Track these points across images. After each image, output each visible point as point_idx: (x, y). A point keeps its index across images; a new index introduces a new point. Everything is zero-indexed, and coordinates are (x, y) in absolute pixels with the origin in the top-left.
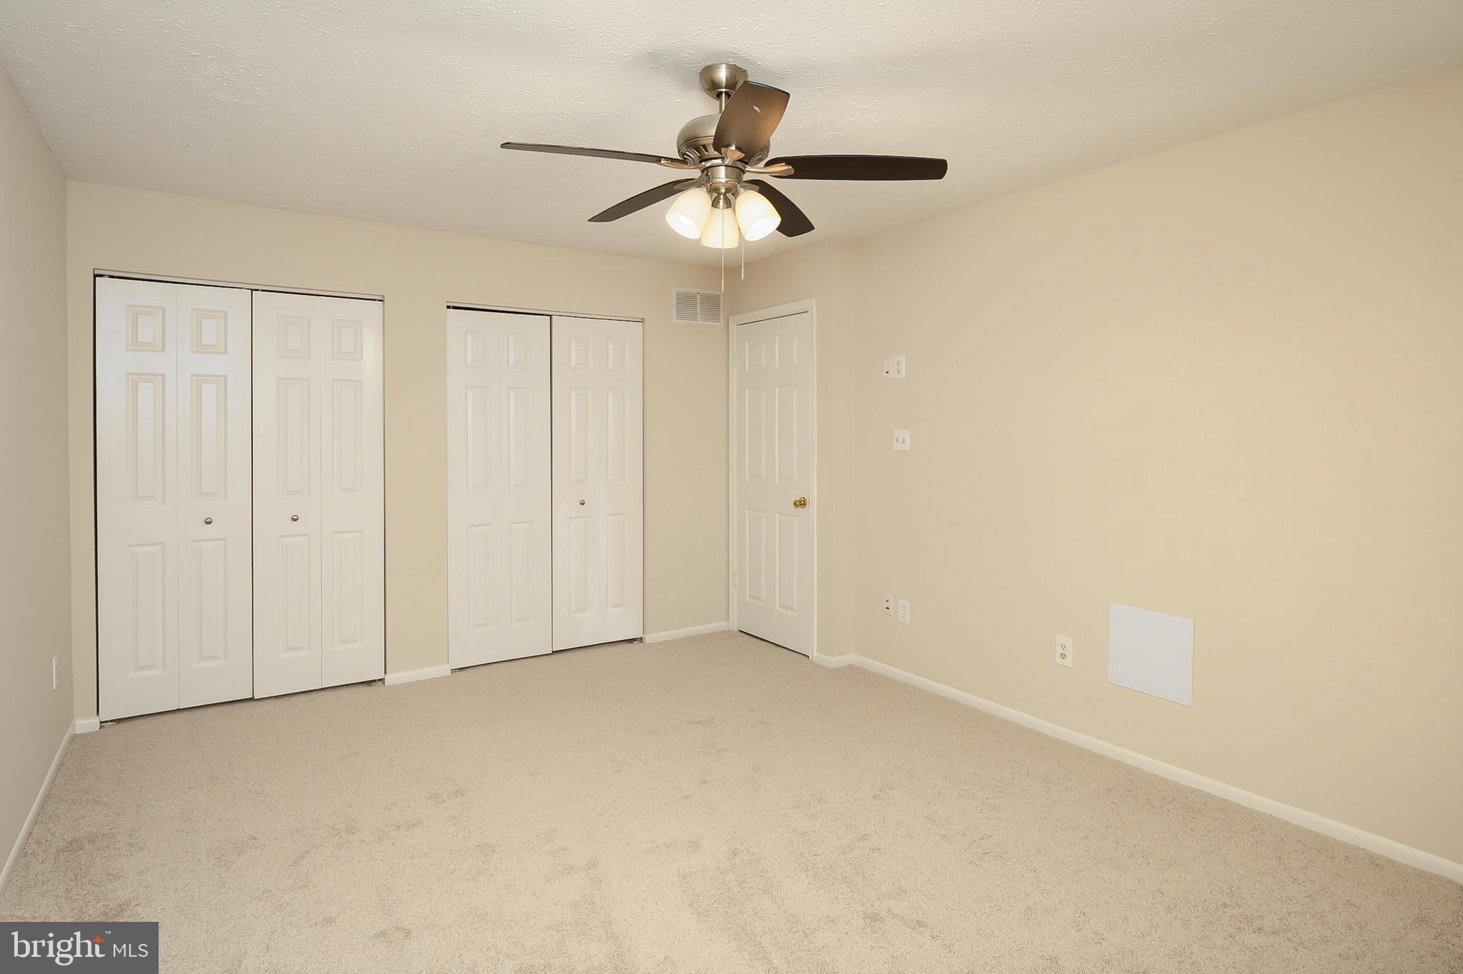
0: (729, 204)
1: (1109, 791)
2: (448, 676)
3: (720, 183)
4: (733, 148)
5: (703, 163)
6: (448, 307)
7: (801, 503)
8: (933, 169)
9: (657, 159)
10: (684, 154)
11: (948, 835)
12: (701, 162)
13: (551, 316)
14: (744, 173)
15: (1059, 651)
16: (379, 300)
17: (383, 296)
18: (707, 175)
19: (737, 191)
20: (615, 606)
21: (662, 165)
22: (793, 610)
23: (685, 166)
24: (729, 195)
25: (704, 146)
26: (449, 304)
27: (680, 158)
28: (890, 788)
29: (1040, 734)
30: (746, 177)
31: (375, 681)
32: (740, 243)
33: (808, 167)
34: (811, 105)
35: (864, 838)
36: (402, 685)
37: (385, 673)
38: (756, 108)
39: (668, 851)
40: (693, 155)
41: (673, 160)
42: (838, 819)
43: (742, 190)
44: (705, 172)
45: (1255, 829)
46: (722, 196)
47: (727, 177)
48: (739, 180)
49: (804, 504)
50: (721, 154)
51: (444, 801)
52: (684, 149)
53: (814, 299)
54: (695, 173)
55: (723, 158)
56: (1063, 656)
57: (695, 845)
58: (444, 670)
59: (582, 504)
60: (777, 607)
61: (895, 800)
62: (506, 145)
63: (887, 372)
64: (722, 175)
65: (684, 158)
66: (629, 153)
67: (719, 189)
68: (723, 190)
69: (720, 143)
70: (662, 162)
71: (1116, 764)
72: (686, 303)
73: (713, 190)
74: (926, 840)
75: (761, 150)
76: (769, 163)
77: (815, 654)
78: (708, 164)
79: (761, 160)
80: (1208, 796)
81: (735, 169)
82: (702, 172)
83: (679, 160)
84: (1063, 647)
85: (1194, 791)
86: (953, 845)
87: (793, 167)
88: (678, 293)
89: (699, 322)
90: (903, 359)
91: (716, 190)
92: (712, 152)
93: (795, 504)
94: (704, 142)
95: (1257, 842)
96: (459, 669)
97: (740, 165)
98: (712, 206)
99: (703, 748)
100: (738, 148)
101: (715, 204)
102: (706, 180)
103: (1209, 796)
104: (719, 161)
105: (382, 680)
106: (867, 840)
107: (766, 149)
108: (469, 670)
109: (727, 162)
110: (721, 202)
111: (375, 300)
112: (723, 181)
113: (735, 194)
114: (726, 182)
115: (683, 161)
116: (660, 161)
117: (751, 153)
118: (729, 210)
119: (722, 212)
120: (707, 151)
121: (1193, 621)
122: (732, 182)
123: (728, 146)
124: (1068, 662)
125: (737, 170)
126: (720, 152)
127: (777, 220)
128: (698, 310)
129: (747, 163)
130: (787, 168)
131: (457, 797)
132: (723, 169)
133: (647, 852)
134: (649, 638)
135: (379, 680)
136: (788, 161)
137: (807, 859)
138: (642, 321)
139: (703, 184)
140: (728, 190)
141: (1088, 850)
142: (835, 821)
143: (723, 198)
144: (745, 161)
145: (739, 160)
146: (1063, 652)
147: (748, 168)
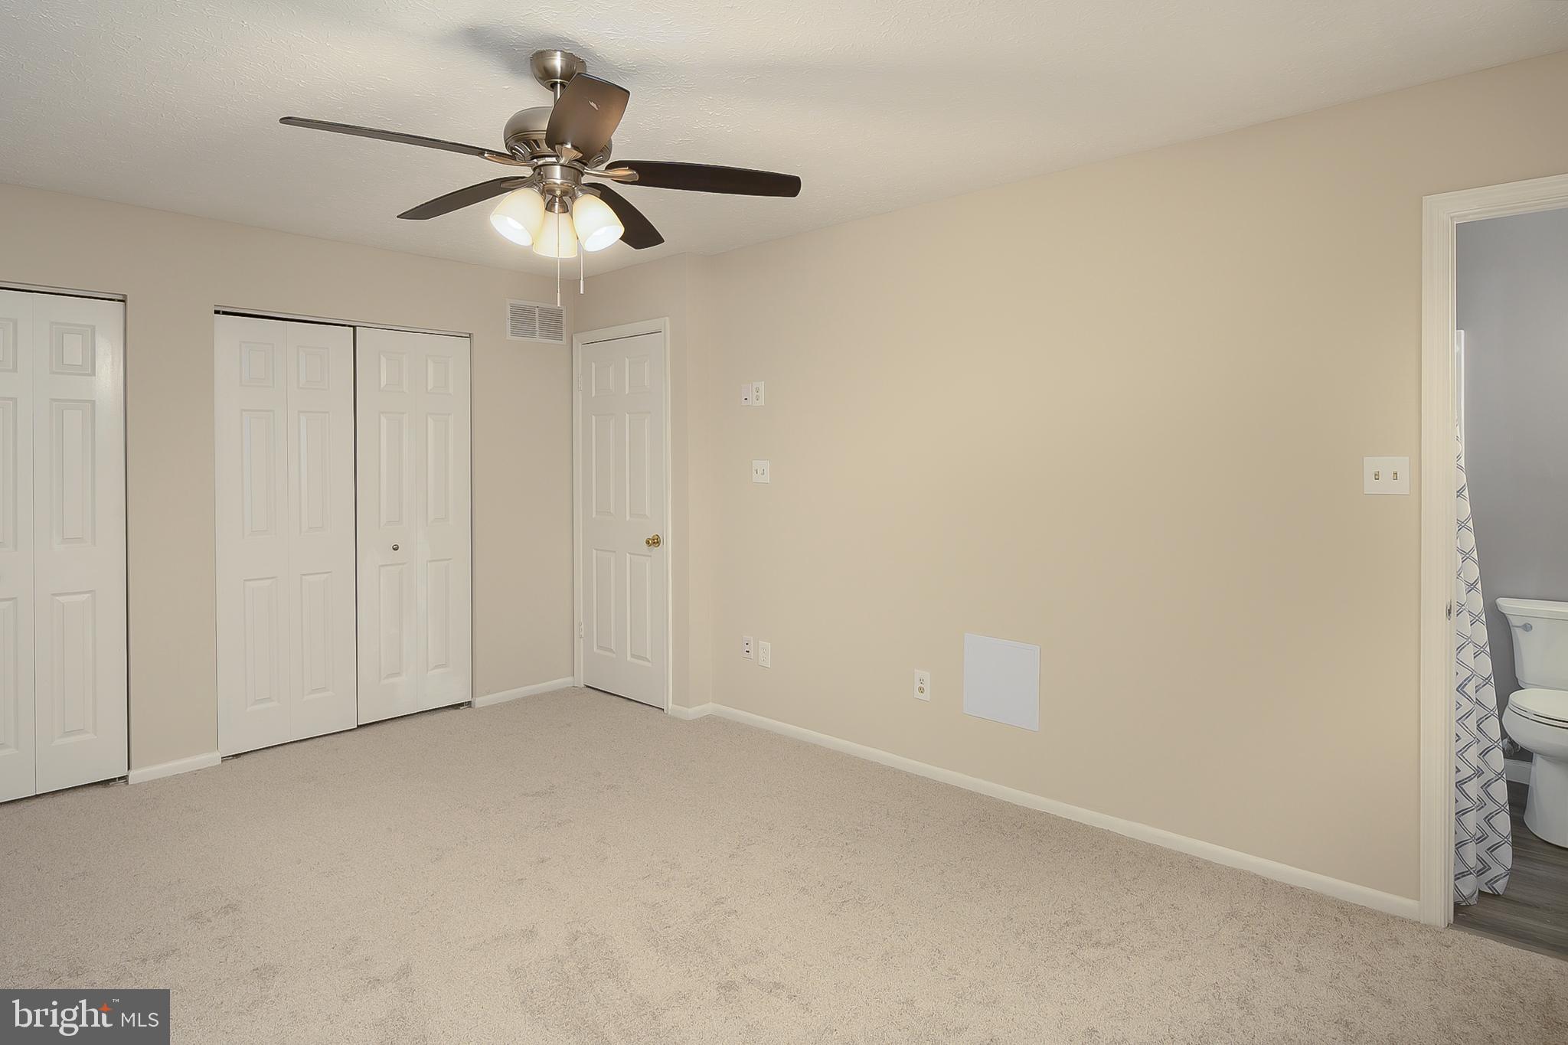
0: (566, 209)
1: (965, 823)
2: (219, 765)
3: (556, 184)
4: (569, 146)
5: (535, 160)
6: (217, 312)
7: (655, 542)
8: (786, 186)
9: (480, 152)
10: (511, 149)
11: (806, 888)
12: (533, 159)
13: (354, 327)
14: (583, 175)
15: (918, 685)
16: (119, 301)
17: (125, 296)
18: (539, 174)
19: (574, 193)
20: (436, 667)
21: (486, 158)
22: (645, 659)
23: (513, 162)
24: (566, 199)
25: (535, 141)
26: (218, 309)
27: (508, 153)
28: (749, 845)
29: (900, 771)
30: (585, 180)
31: (114, 780)
32: (579, 252)
33: (653, 174)
34: (658, 106)
35: (719, 902)
36: (153, 782)
37: (129, 769)
38: (592, 104)
39: (497, 945)
40: (523, 150)
41: (499, 154)
42: (692, 884)
43: (580, 193)
44: (537, 170)
45: (1094, 846)
46: (557, 199)
47: (562, 177)
48: (577, 182)
49: (658, 542)
50: (555, 151)
51: (209, 921)
52: (512, 143)
53: (667, 318)
54: (527, 172)
55: (557, 157)
56: (921, 690)
57: (530, 933)
58: (213, 758)
59: (394, 549)
60: (629, 658)
61: (752, 857)
62: (286, 120)
63: (746, 399)
64: (557, 175)
65: (512, 153)
66: (443, 142)
67: (555, 191)
68: (558, 193)
69: (554, 138)
70: (486, 155)
71: (972, 795)
72: (522, 318)
73: (547, 191)
74: (784, 896)
75: (601, 151)
76: (611, 166)
77: (670, 706)
78: (541, 162)
79: (602, 162)
80: (1053, 818)
81: (573, 170)
82: (534, 170)
83: (508, 155)
84: (922, 681)
85: (1042, 814)
86: (812, 897)
87: (638, 172)
88: (512, 306)
89: (538, 339)
90: (762, 386)
91: (551, 192)
92: (545, 148)
93: (648, 542)
94: (535, 137)
95: (1096, 858)
96: (233, 756)
97: (578, 165)
98: (546, 209)
99: (541, 822)
100: (575, 147)
101: (549, 207)
102: (538, 180)
103: (1056, 818)
104: (554, 159)
105: (125, 778)
106: (722, 903)
107: (607, 150)
108: (245, 757)
109: (562, 161)
110: (557, 207)
111: (114, 300)
112: (559, 182)
113: (574, 198)
114: (562, 184)
115: (511, 157)
116: (483, 154)
117: (590, 153)
118: (567, 215)
119: (557, 217)
120: (539, 148)
121: (1038, 648)
122: (569, 184)
123: (562, 143)
124: (926, 696)
125: (574, 171)
126: (553, 149)
127: (620, 230)
128: (537, 326)
129: (586, 165)
130: (631, 172)
131: (227, 913)
132: (558, 168)
133: (472, 950)
134: (480, 702)
135: (120, 778)
136: (631, 165)
137: (658, 932)
138: (470, 336)
139: (536, 185)
140: (564, 193)
141: (944, 886)
142: (688, 887)
143: (559, 201)
144: (585, 161)
145: (576, 160)
146: (922, 685)
147: (587, 170)
